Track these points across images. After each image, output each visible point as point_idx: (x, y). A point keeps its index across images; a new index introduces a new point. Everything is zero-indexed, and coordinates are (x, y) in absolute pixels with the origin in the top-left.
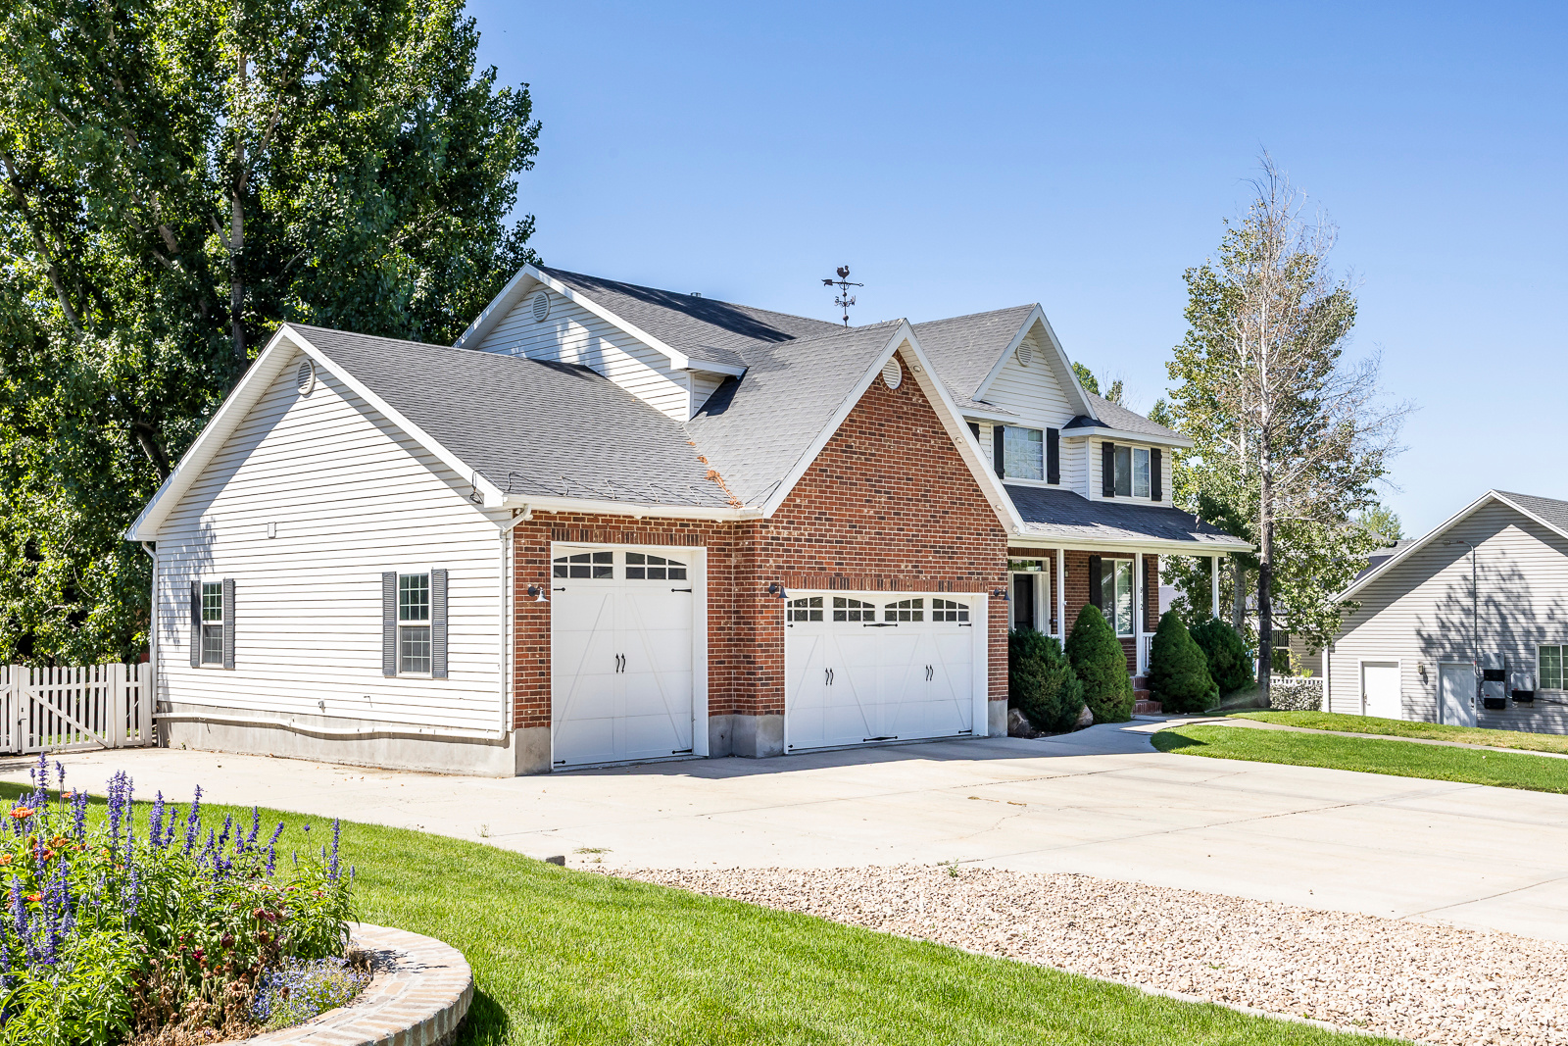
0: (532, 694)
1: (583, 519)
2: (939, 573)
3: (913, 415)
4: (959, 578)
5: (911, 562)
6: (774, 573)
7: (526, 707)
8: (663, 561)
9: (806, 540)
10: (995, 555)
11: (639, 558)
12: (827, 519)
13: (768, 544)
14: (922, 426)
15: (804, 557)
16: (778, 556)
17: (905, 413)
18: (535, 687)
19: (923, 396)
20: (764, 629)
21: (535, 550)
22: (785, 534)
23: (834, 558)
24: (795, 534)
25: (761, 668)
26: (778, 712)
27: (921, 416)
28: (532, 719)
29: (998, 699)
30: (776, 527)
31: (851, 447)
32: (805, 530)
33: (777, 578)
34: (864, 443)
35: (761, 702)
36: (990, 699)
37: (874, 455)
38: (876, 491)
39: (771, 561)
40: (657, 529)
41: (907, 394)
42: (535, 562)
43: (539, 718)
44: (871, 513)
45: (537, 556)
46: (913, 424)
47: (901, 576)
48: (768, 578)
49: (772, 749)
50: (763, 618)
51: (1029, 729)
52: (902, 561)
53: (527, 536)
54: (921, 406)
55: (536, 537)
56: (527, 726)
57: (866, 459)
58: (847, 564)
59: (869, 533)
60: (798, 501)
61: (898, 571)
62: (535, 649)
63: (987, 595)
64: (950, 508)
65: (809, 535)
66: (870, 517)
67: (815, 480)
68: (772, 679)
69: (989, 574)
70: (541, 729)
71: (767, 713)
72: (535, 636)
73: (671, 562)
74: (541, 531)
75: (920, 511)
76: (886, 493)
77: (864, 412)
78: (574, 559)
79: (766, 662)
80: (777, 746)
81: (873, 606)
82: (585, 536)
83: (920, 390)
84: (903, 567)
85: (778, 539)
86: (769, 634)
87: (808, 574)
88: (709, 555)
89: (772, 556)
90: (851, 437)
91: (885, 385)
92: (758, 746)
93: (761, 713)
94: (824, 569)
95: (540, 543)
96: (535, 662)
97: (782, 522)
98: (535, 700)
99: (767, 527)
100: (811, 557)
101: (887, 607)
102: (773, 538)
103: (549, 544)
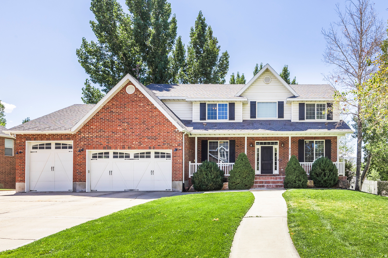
0: (20, 175)
1: (35, 136)
2: (150, 144)
3: (139, 100)
4: (158, 145)
5: (137, 141)
6: (83, 146)
7: (19, 178)
8: (67, 145)
9: (95, 137)
10: (176, 138)
11: (60, 144)
12: (103, 131)
13: (81, 139)
14: (143, 103)
15: (94, 141)
16: (85, 141)
17: (135, 100)
18: (21, 173)
19: (143, 95)
20: (79, 160)
21: (22, 143)
22: (87, 136)
23: (106, 141)
24: (91, 136)
25: (78, 170)
26: (84, 181)
27: (143, 100)
28: (20, 180)
29: (177, 181)
30: (84, 134)
31: (113, 111)
32: (95, 134)
33: (84, 147)
34: (118, 110)
35: (78, 178)
36: (172, 181)
37: (122, 113)
38: (122, 123)
39: (82, 143)
40: (57, 137)
41: (137, 95)
42: (22, 146)
43: (22, 180)
44: (121, 128)
45: (22, 144)
46: (138, 103)
47: (133, 145)
48: (81, 147)
49: (82, 190)
50: (78, 157)
51: (193, 190)
52: (134, 141)
53: (19, 140)
54: (142, 97)
55: (22, 140)
56: (19, 182)
57: (118, 114)
58: (111, 143)
59: (120, 134)
60: (92, 127)
61: (132, 144)
62: (21, 165)
63: (171, 150)
64: (155, 125)
65: (96, 136)
66: (120, 130)
67: (98, 121)
68: (82, 173)
69: (173, 144)
70: (23, 183)
71: (80, 181)
72: (21, 162)
73: (69, 145)
74: (23, 139)
75: (141, 127)
76: (126, 123)
77: (118, 101)
78: (39, 145)
79: (80, 169)
80: (84, 190)
81: (129, 154)
82: (35, 139)
83: (142, 93)
84: (134, 143)
85: (85, 137)
86: (81, 161)
87: (95, 146)
88: (74, 142)
89: (82, 141)
90: (112, 109)
91: (126, 93)
92: (77, 189)
93: (78, 181)
94: (102, 144)
95: (23, 141)
96: (21, 168)
97: (86, 133)
98: (21, 176)
99: (81, 134)
100: (97, 141)
101: (134, 154)
102: (83, 137)
103: (25, 141)
